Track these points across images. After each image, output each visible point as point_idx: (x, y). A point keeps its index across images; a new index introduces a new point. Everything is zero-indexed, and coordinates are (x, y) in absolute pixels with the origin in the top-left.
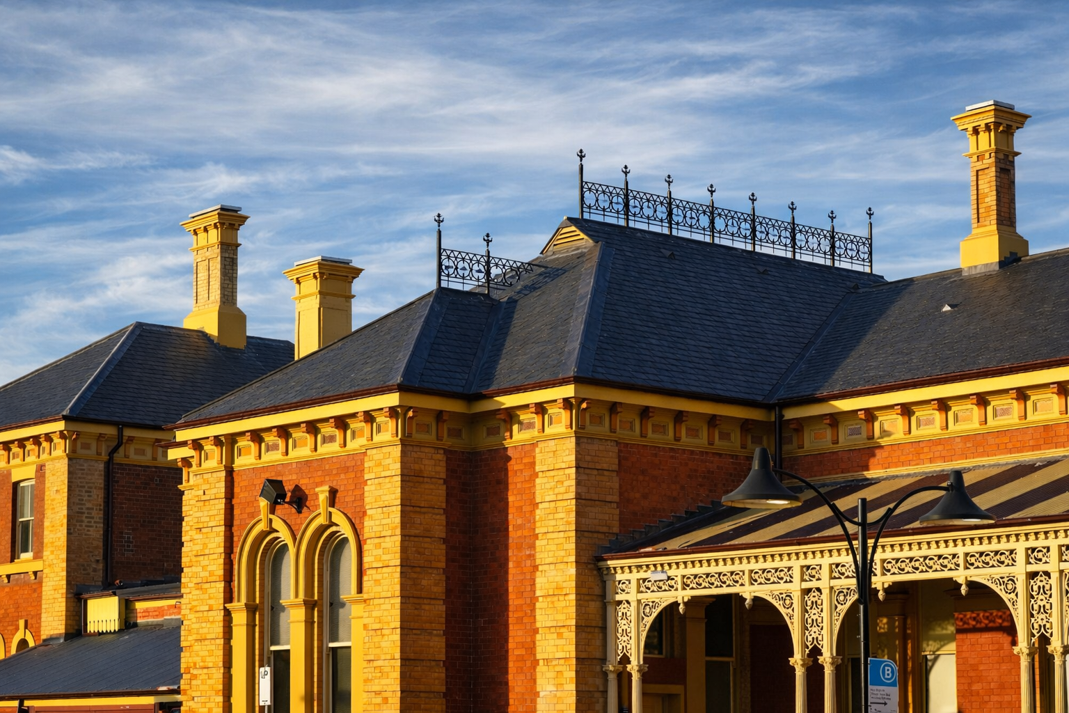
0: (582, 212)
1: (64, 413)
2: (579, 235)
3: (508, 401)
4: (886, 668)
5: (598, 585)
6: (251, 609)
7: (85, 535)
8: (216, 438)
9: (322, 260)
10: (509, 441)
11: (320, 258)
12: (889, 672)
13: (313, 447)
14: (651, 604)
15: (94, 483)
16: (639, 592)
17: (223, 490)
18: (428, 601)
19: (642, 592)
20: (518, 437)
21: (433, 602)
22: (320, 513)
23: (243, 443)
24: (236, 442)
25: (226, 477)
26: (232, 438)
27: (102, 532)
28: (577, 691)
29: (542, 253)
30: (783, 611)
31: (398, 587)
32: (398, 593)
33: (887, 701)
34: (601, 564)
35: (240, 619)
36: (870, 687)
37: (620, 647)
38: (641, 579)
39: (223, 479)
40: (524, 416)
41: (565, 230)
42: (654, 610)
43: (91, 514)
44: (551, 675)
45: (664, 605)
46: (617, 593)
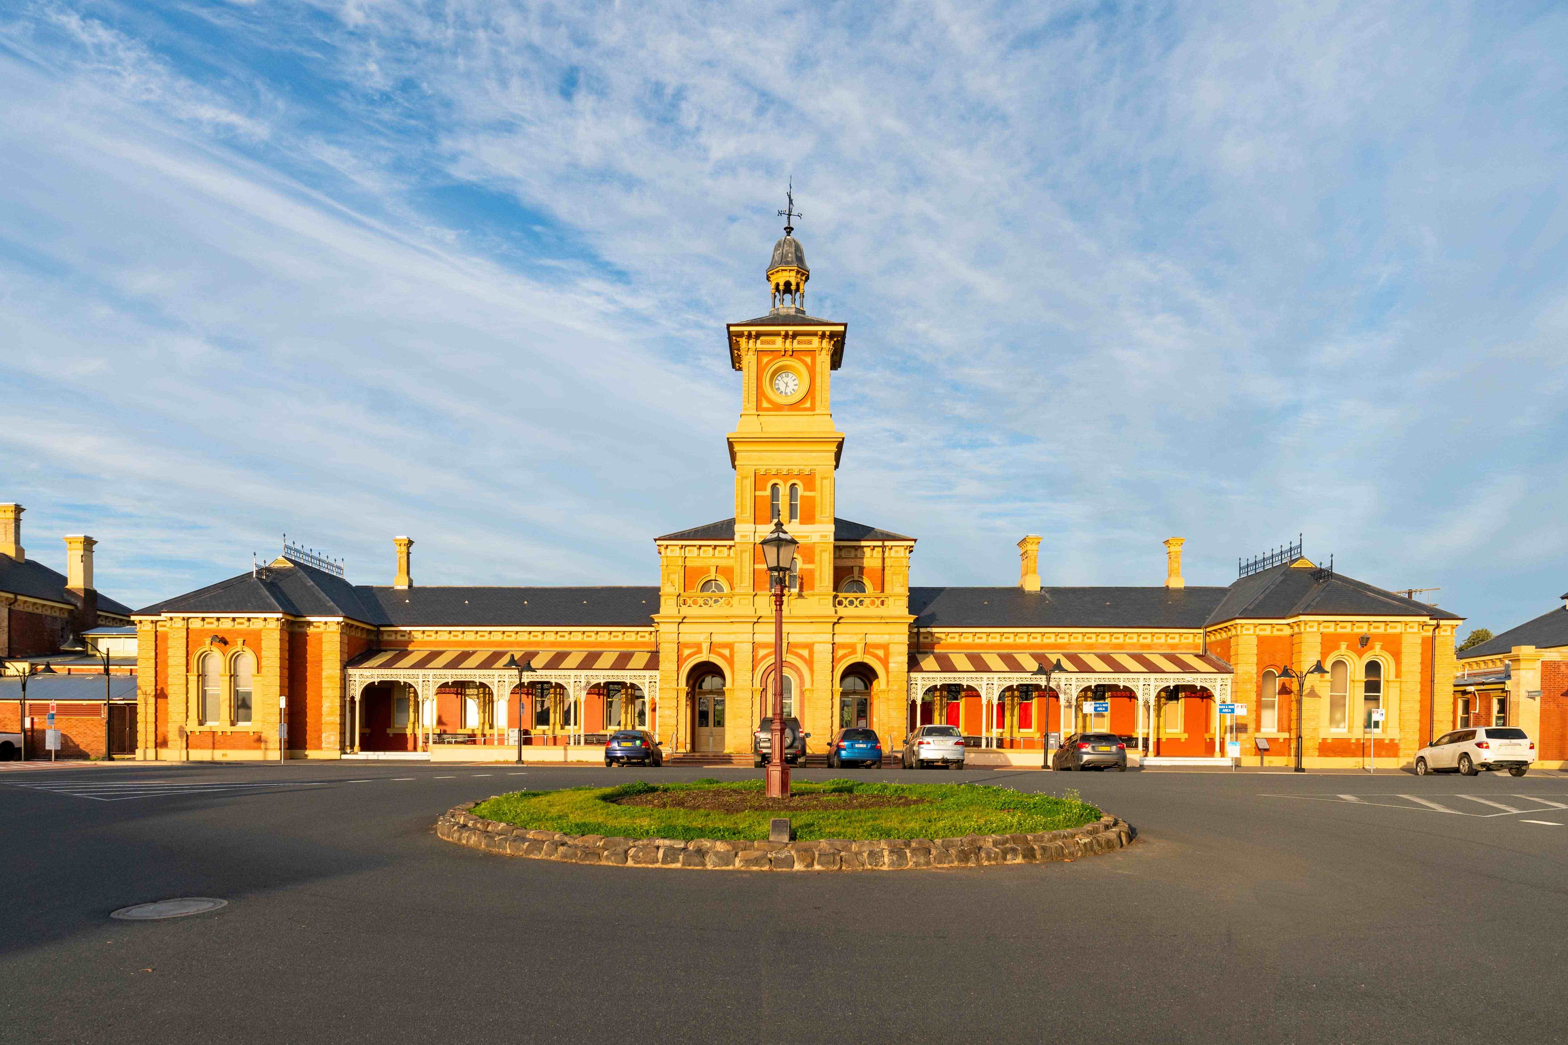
6: (199, 676)
8: (183, 617)
13: (232, 625)
14: (363, 682)
16: (360, 678)
22: (237, 647)
23: (193, 620)
28: (339, 705)
32: (278, 675)
35: (193, 678)
37: (351, 693)
39: (185, 631)
44: (329, 700)
46: (351, 678)
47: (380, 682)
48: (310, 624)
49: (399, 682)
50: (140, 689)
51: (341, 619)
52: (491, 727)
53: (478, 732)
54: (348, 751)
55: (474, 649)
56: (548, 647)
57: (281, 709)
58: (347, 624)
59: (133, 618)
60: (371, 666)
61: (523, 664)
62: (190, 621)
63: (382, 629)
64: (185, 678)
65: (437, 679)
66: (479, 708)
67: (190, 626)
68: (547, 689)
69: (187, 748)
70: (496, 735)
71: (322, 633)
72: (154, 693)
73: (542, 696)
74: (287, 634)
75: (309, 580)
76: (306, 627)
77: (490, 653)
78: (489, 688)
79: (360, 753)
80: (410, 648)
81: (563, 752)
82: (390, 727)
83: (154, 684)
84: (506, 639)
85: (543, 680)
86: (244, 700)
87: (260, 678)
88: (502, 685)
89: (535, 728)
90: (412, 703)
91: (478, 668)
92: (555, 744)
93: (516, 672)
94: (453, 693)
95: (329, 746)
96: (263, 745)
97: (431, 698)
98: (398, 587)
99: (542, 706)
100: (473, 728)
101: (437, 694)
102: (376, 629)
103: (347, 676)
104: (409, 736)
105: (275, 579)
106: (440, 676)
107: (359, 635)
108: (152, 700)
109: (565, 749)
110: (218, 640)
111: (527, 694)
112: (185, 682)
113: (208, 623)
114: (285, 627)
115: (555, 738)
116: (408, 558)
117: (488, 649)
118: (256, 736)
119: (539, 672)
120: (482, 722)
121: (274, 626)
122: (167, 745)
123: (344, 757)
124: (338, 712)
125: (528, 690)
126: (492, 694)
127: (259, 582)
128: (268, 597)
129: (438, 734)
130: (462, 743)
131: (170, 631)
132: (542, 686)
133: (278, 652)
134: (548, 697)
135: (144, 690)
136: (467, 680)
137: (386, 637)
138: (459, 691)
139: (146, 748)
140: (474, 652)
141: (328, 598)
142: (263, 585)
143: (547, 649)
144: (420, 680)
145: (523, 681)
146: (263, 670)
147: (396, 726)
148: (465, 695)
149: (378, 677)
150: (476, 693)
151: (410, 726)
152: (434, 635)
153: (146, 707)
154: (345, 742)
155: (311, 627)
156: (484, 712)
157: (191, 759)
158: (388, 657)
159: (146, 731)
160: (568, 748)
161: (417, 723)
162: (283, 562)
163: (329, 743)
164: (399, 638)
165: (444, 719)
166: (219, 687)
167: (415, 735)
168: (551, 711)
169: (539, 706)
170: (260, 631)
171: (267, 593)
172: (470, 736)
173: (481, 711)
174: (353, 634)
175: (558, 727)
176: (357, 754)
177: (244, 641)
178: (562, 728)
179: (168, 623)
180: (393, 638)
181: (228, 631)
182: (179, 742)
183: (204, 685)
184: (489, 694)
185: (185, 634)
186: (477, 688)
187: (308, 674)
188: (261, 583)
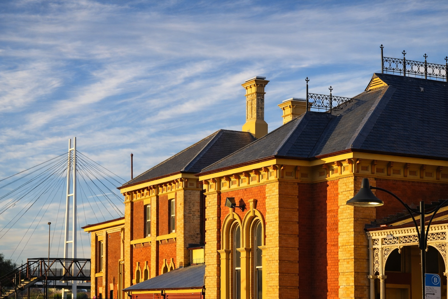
0: (383, 71)
1: (182, 170)
2: (381, 81)
3: (328, 160)
4: (435, 278)
5: (365, 241)
6: (228, 252)
7: (192, 223)
8: (213, 179)
9: (293, 99)
10: (328, 178)
11: (292, 99)
12: (436, 280)
13: (248, 182)
14: (387, 249)
15: (195, 200)
16: (383, 244)
17: (216, 201)
18: (291, 249)
19: (384, 244)
20: (332, 176)
21: (293, 249)
22: (250, 211)
23: (223, 181)
24: (221, 181)
25: (217, 196)
26: (220, 178)
27: (199, 221)
28: (355, 286)
29: (365, 90)
30: (441, 252)
31: (278, 243)
32: (278, 245)
33: (435, 293)
34: (367, 232)
35: (223, 256)
36: (425, 286)
37: (375, 268)
38: (383, 239)
39: (216, 197)
40: (335, 167)
41: (375, 79)
42: (389, 252)
43: (194, 213)
44: (344, 279)
45: (393, 250)
46: (374, 245)
47: (403, 249)
67: (222, 189)
71: (338, 180)
74: (297, 186)
76: (324, 172)
103: (371, 242)
113: (233, 183)
121: (274, 178)
133: (277, 213)
144: (447, 241)
146: (267, 240)
149: (401, 242)
155: (331, 172)
181: (245, 190)
185: (216, 199)
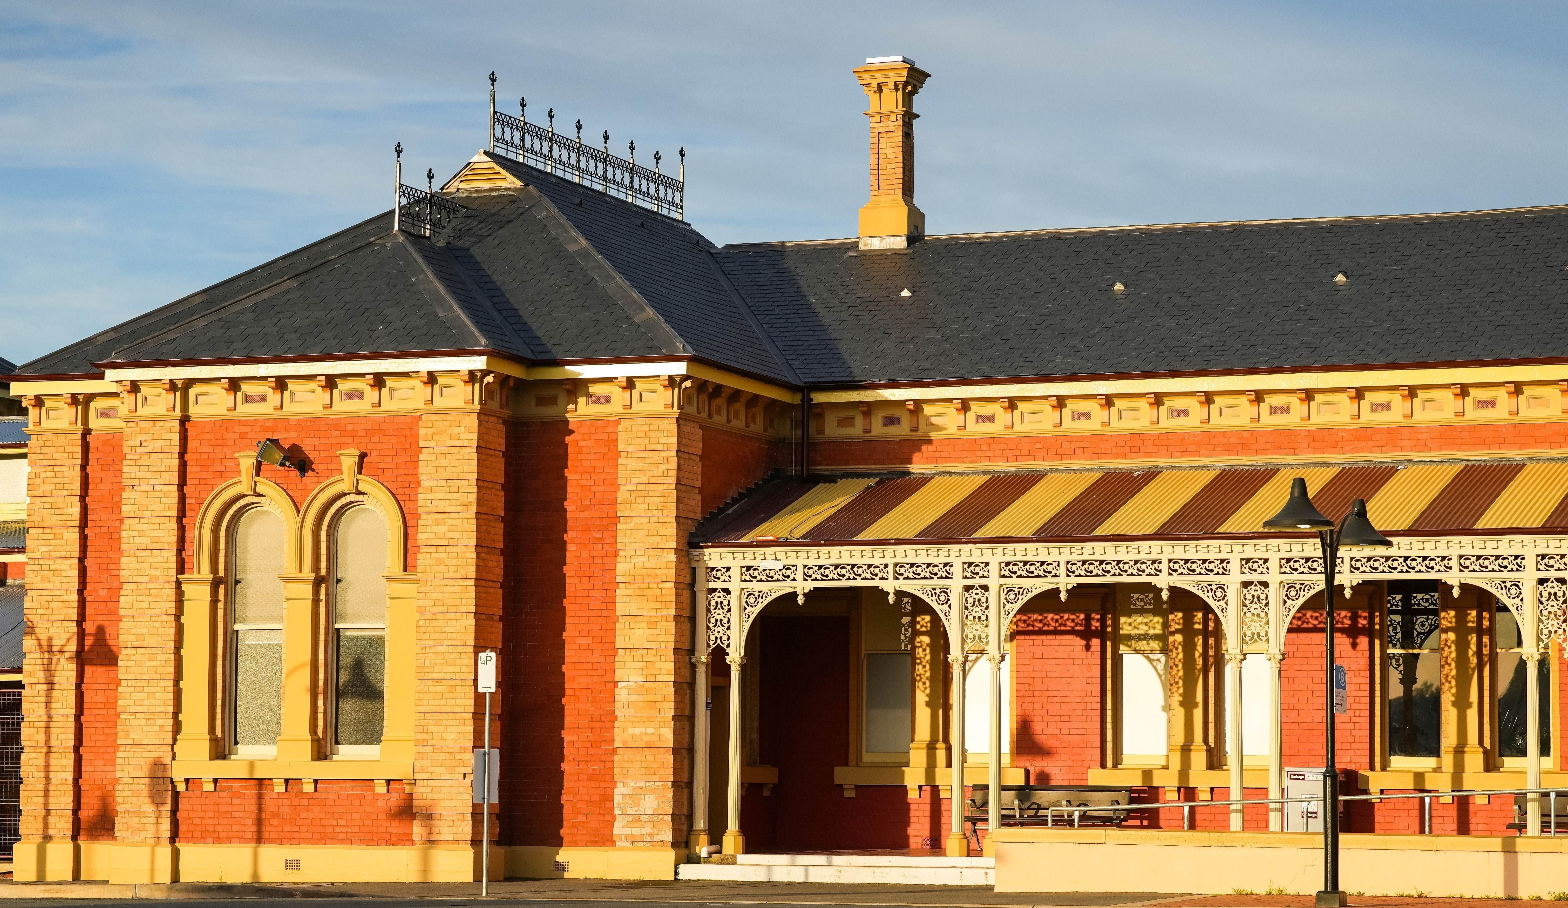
47: (814, 595)
48: (577, 387)
49: (879, 594)
50: (32, 633)
51: (680, 368)
52: (1216, 760)
53: (1167, 781)
54: (704, 852)
55: (1148, 463)
56: (1426, 448)
57: (479, 698)
58: (701, 386)
59: (17, 389)
60: (783, 535)
61: (1340, 514)
62: (192, 391)
63: (820, 398)
64: (171, 591)
65: (1014, 581)
66: (1168, 687)
67: (193, 411)
68: (1426, 612)
69: (173, 839)
70: (1235, 794)
71: (618, 422)
72: (73, 647)
73: (1407, 640)
74: (502, 428)
75: (574, 232)
76: (562, 398)
77: (1208, 477)
78: (1207, 609)
79: (742, 858)
80: (917, 467)
81: (1499, 859)
82: (846, 764)
83: (73, 612)
84: (1269, 421)
85: (1412, 576)
86: (358, 666)
87: (409, 589)
88: (1256, 599)
89: (1385, 767)
90: (923, 671)
91: (1160, 535)
92: (1463, 829)
93: (1313, 548)
94: (1072, 632)
95: (636, 831)
96: (417, 830)
97: (992, 650)
98: (876, 244)
99: (1408, 678)
100: (1148, 764)
101: (1012, 637)
102: (797, 399)
103: (701, 575)
104: (913, 794)
105: (459, 234)
106: (1029, 569)
107: (739, 423)
108: (66, 671)
109: (1509, 850)
110: (279, 456)
111: (1353, 632)
112: (171, 606)
113: (248, 399)
114: (495, 405)
115: (1463, 804)
116: (908, 136)
117: (1195, 461)
118: (396, 798)
119: (1402, 547)
120: (1180, 739)
121: (459, 403)
122: (111, 830)
123: (688, 872)
124: (669, 708)
125: (1354, 618)
126: (1218, 633)
127: (411, 249)
128: (441, 301)
129: (1019, 788)
130: (1106, 822)
131: (130, 429)
132: (1406, 601)
133: (471, 492)
134: (1432, 640)
135: (43, 637)
136: (1125, 579)
137: (832, 429)
138: (1095, 624)
139: (47, 838)
140: (1149, 476)
141: (635, 295)
142: (425, 257)
143: (1426, 455)
144: (956, 584)
145: (1338, 580)
146: (423, 560)
147: (867, 757)
148: (1118, 639)
149: (806, 576)
150: (1158, 631)
151: (918, 758)
152: (1002, 417)
153: (49, 693)
154: (690, 817)
155: (582, 401)
156: (1188, 703)
157: (185, 877)
158: (842, 501)
159: (48, 778)
160: (1520, 843)
161: (941, 745)
162: (487, 174)
163: (638, 820)
164: (879, 430)
165: (1042, 732)
166: (279, 620)
167: (935, 790)
168: (1447, 699)
169: (1395, 676)
170: (415, 419)
171: (439, 286)
172: (1135, 795)
173: (1176, 698)
174: (720, 419)
175: (1474, 760)
176: (731, 861)
177: (363, 456)
178: (1491, 766)
179: (127, 402)
180: (856, 431)
181: (310, 423)
182: (149, 820)
183: (230, 616)
184: (1205, 633)
185: (175, 437)
186: (1158, 608)
187: (569, 570)
188: (420, 250)
